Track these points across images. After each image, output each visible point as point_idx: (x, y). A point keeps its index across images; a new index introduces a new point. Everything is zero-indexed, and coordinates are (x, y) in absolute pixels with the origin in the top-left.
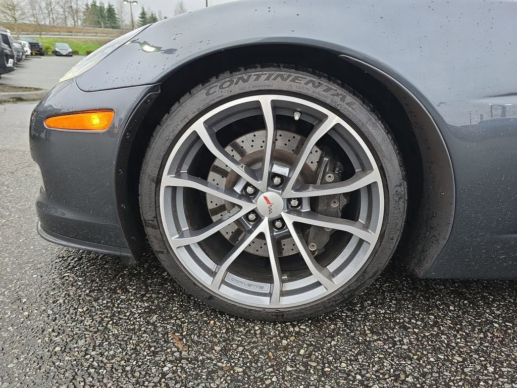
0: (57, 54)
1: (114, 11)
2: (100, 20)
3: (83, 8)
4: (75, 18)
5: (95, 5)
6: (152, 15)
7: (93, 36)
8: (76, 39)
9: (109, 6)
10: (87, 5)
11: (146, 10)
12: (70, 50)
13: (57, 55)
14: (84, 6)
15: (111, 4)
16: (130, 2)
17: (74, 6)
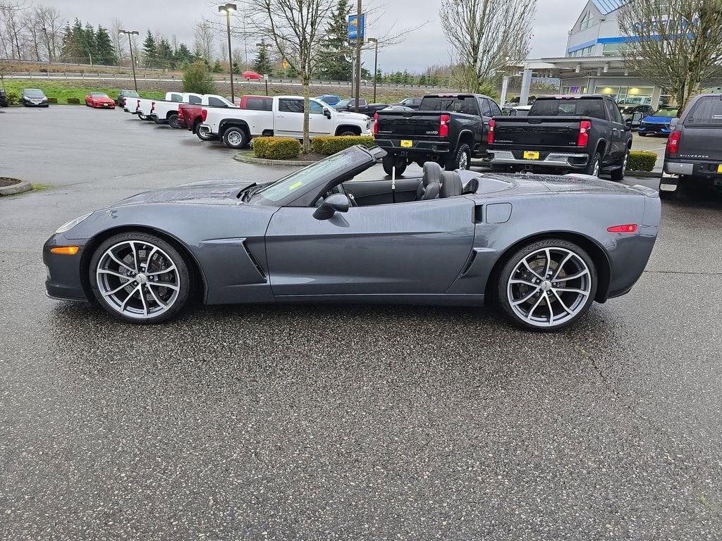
0: (26, 104)
1: (107, 36)
2: (87, 50)
3: (62, 32)
4: (51, 44)
5: (79, 29)
6: (163, 42)
7: (76, 76)
8: (52, 80)
9: (100, 30)
10: (68, 29)
11: (154, 36)
12: (45, 98)
13: (26, 106)
14: (64, 32)
15: (103, 28)
16: (128, 33)
17: (49, 29)
